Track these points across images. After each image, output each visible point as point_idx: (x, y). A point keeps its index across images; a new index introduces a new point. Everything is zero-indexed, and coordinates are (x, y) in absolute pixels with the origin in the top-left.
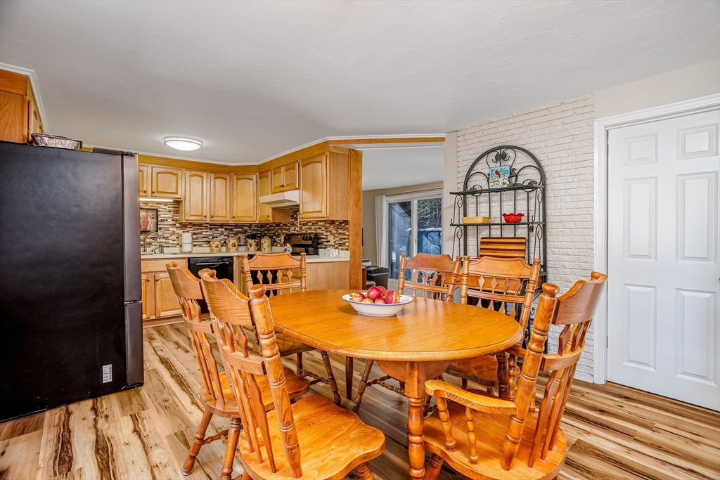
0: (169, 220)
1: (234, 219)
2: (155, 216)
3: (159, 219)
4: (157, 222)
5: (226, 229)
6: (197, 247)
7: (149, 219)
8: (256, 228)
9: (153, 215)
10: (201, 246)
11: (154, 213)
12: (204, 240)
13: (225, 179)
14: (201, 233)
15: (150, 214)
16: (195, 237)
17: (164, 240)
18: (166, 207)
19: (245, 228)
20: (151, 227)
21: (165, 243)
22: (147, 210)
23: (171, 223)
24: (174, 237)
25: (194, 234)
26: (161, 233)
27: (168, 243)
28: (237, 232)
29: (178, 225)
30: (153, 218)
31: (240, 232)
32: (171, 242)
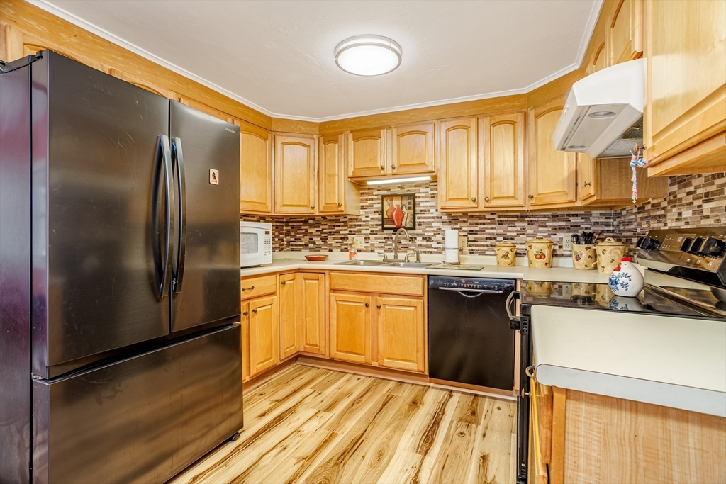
0: (432, 210)
1: (533, 202)
2: (411, 206)
3: (418, 209)
4: (414, 214)
5: (530, 223)
6: (476, 256)
7: (404, 210)
8: (603, 220)
9: (409, 203)
10: (482, 253)
11: (411, 201)
12: (489, 242)
13: (513, 123)
14: (483, 231)
15: (406, 202)
16: (471, 237)
17: (425, 243)
18: (428, 190)
19: (573, 220)
20: (407, 221)
21: (427, 246)
22: (402, 196)
23: (434, 215)
24: (439, 237)
25: (471, 232)
26: (420, 232)
27: (431, 247)
28: (555, 228)
29: (445, 218)
30: (409, 208)
31: (561, 228)
32: (435, 245)
